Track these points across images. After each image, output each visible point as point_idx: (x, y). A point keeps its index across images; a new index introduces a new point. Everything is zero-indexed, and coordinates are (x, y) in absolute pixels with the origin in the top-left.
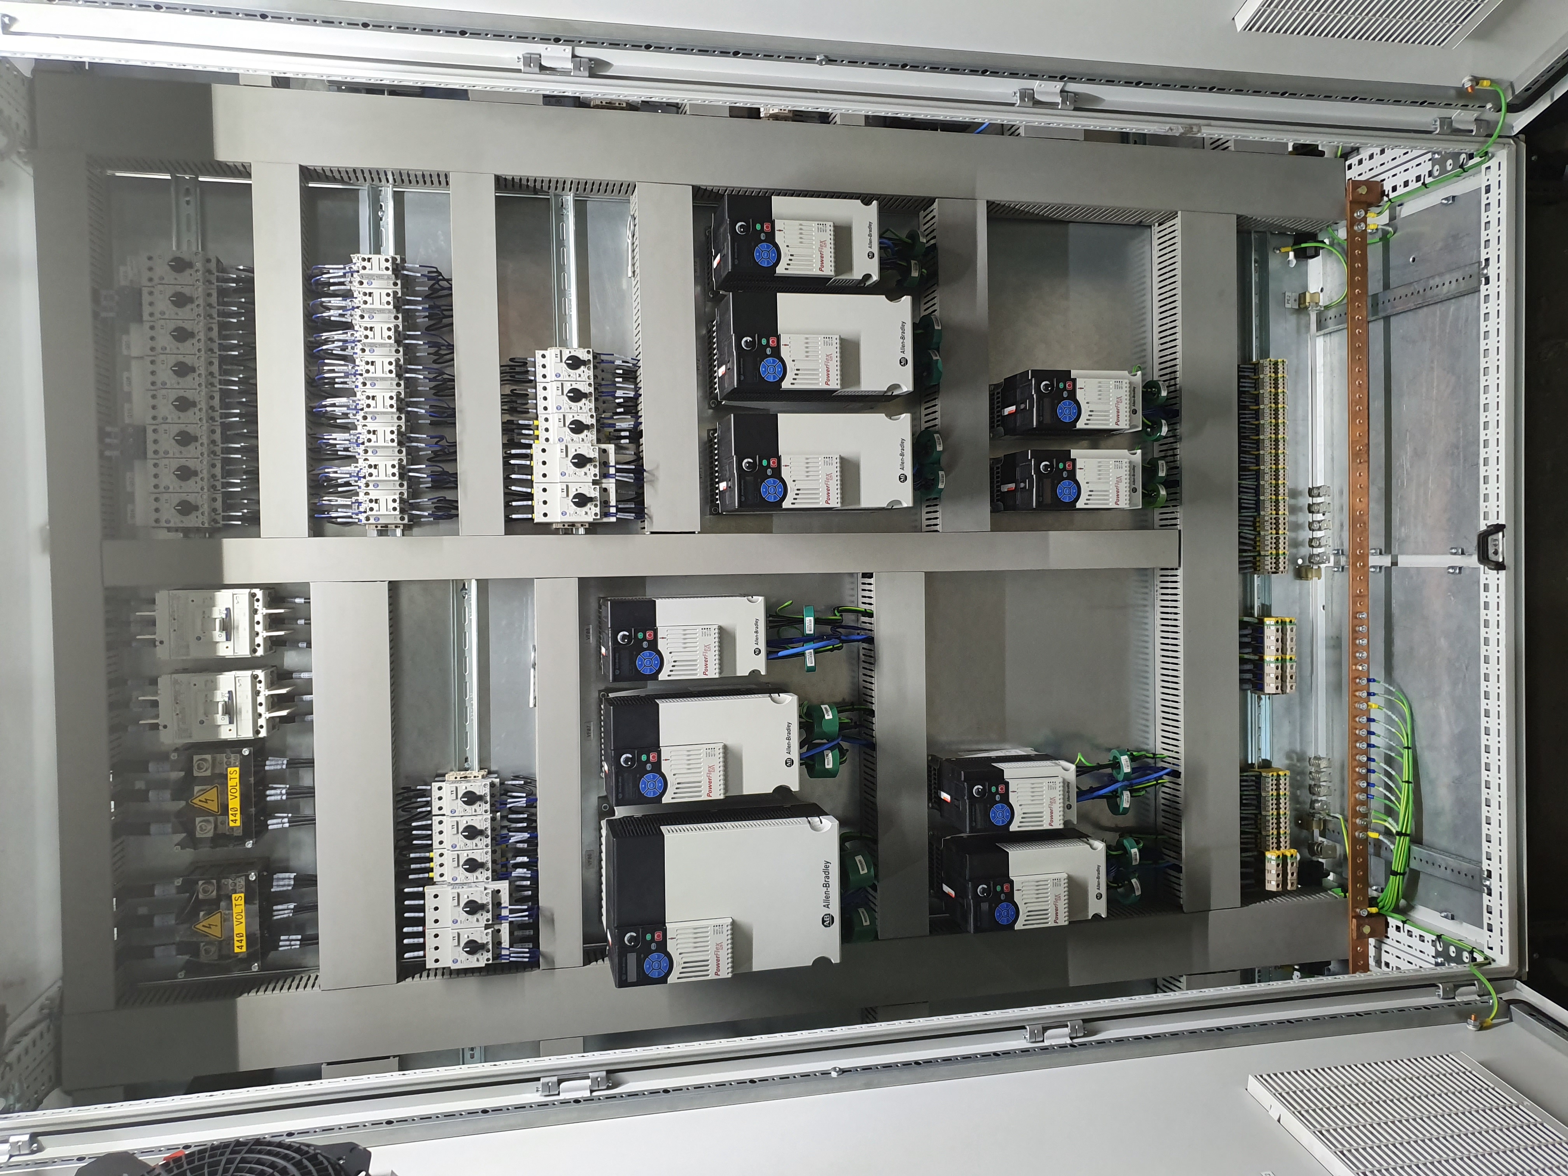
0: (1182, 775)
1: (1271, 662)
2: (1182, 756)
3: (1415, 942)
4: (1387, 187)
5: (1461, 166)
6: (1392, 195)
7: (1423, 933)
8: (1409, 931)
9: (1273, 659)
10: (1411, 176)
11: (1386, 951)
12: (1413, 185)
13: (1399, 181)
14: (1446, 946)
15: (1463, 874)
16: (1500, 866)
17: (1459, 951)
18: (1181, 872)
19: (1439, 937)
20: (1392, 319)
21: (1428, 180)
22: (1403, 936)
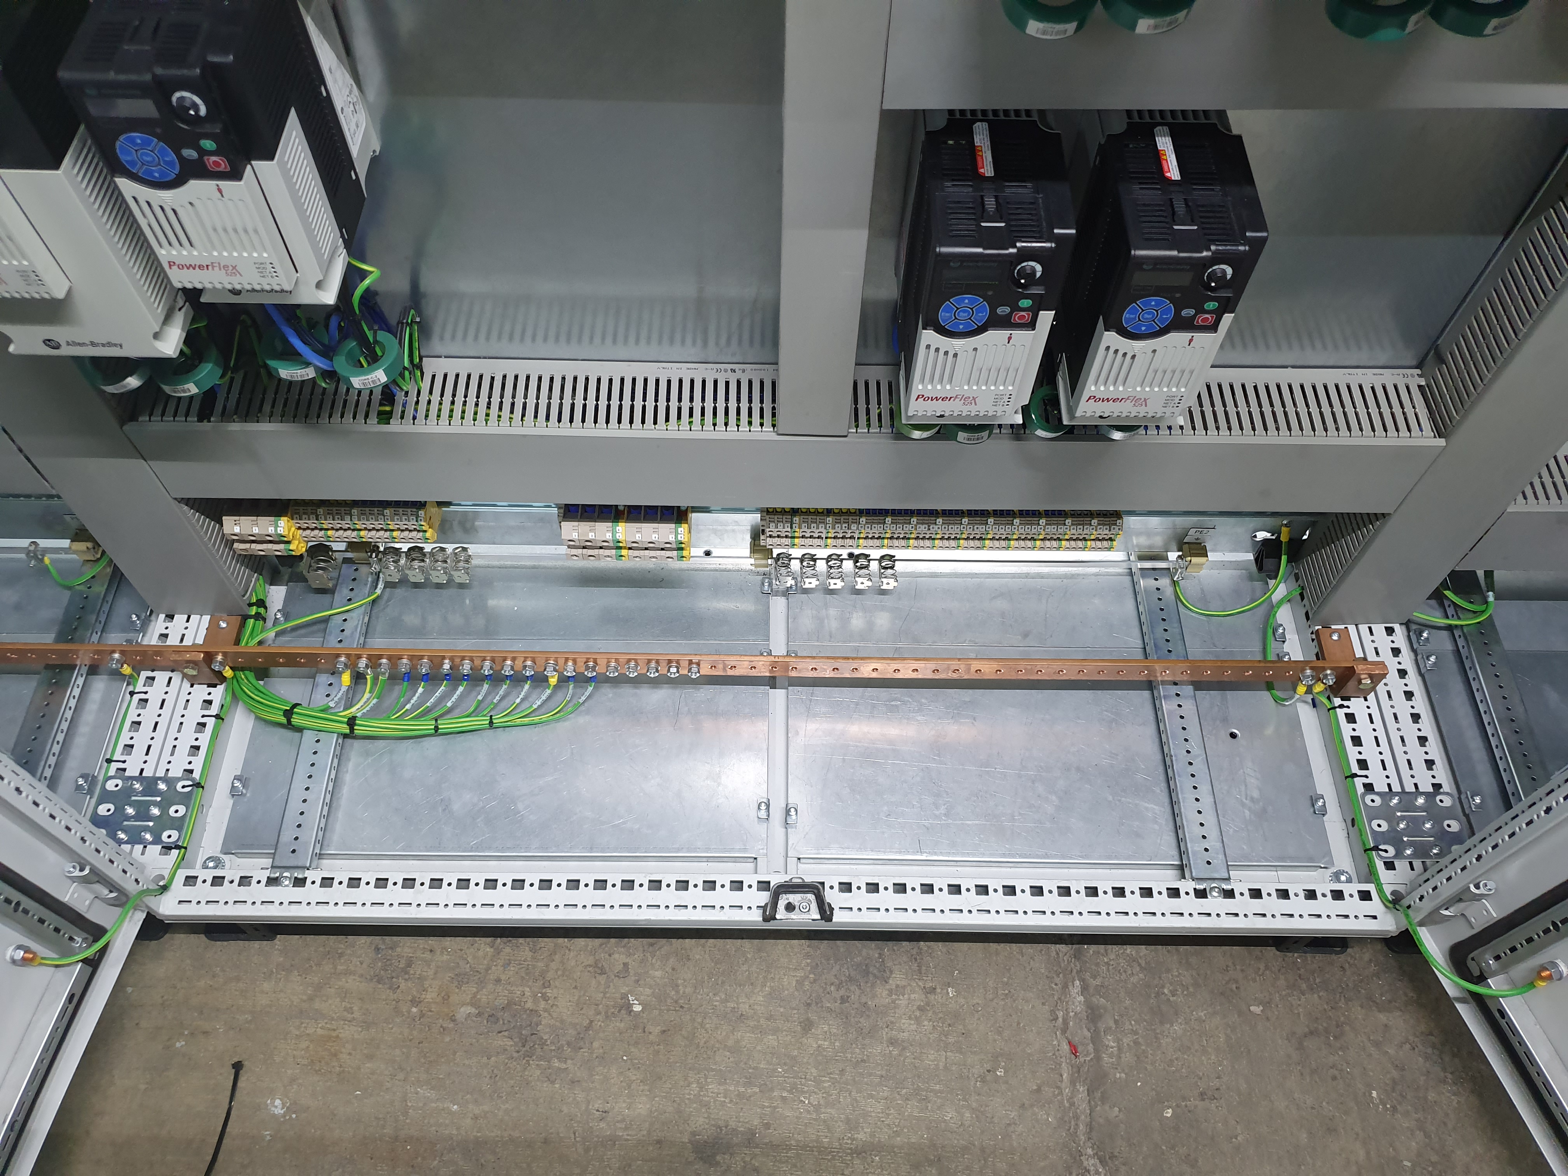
0: (385, 428)
1: (614, 533)
2: (421, 427)
3: (188, 737)
4: (1356, 705)
5: (1376, 848)
6: (1341, 713)
7: (203, 752)
8: (204, 725)
9: (620, 536)
10: (1369, 751)
11: (170, 679)
12: (1353, 753)
13: (1363, 728)
14: (186, 799)
15: (298, 832)
16: (313, 903)
17: (178, 824)
18: (200, 420)
19: (198, 785)
20: (1146, 694)
21: (1359, 782)
22: (195, 714)
